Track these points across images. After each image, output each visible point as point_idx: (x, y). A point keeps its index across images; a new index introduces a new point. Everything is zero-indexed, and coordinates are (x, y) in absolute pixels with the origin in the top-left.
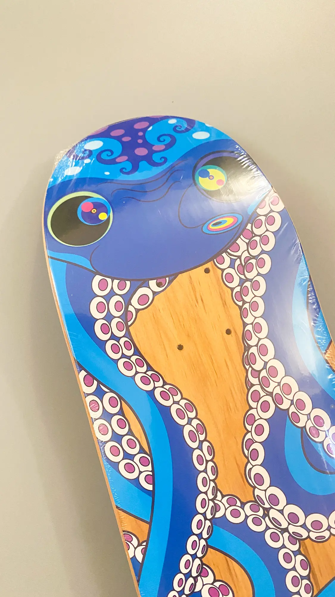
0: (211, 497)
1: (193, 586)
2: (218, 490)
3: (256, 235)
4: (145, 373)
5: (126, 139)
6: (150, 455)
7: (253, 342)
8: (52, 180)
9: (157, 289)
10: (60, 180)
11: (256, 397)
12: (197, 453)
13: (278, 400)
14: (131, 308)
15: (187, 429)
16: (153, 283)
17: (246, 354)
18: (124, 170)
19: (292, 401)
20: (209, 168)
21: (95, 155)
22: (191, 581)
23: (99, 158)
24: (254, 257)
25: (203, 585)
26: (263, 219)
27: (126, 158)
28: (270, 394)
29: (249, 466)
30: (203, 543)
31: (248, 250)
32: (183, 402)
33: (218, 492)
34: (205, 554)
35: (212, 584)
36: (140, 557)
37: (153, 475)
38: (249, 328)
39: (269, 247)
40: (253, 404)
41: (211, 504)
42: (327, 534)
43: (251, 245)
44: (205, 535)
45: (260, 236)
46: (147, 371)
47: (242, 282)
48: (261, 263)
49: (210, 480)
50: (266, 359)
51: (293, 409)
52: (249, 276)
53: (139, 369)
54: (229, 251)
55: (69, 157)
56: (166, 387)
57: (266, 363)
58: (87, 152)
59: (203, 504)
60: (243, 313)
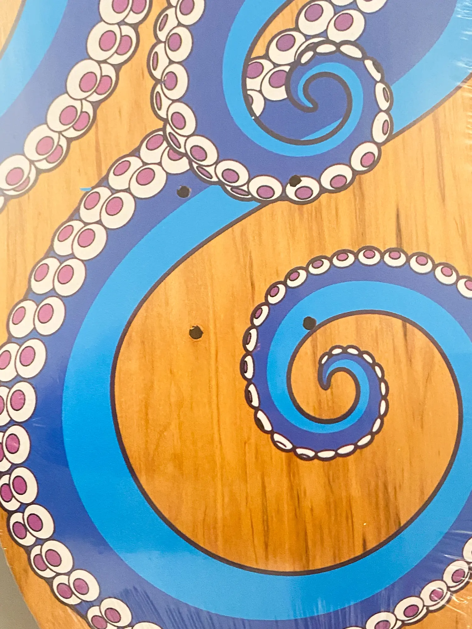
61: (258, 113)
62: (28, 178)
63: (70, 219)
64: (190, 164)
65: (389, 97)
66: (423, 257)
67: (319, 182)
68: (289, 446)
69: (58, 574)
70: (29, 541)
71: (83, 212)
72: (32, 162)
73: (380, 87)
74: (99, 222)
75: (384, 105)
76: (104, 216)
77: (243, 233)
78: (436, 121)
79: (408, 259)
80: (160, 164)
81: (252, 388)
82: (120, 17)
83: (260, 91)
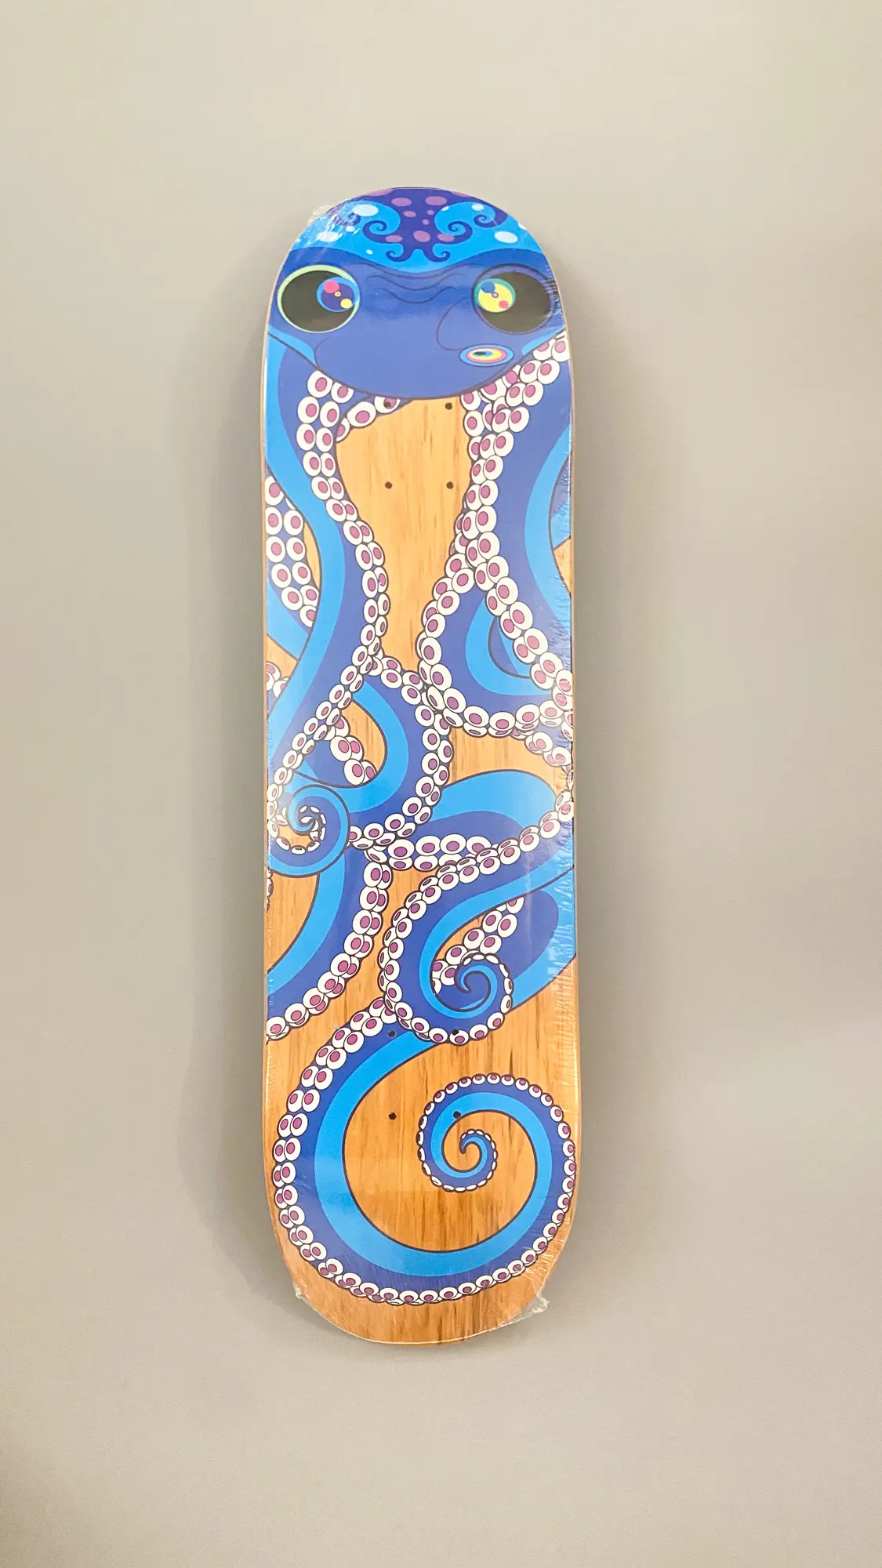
0: (371, 652)
1: (325, 734)
2: (381, 647)
3: (521, 382)
4: (340, 501)
5: (408, 214)
6: (320, 591)
7: (474, 506)
8: (299, 240)
9: (383, 410)
10: (309, 244)
11: (456, 566)
12: (371, 603)
13: (480, 577)
14: (345, 422)
15: (368, 575)
16: (379, 401)
17: (462, 515)
18: (392, 254)
19: (496, 584)
20: (496, 282)
21: (362, 224)
22: (324, 728)
23: (366, 230)
24: (510, 408)
25: (335, 736)
26: (537, 364)
27: (400, 239)
28: (474, 569)
29: (423, 636)
30: (348, 695)
31: (505, 396)
32: (372, 546)
33: (381, 651)
34: (346, 706)
35: (345, 738)
36: (277, 692)
37: (316, 612)
38: (475, 488)
39: (532, 401)
40: (450, 573)
41: (369, 660)
42: (483, 731)
43: (512, 391)
44: (352, 688)
45: (526, 384)
46: (342, 499)
47: (486, 432)
48: (516, 418)
49: (376, 636)
50: (482, 529)
51: (492, 593)
52: (497, 428)
53: (335, 495)
54: (482, 390)
55: (330, 216)
56: (358, 523)
57: (480, 534)
58: (354, 217)
59: (361, 657)
60: (474, 469)
61: (437, 991)
62: (304, 1017)
63: (327, 1044)
64: (397, 1019)
65: (512, 987)
66: (523, 1080)
67: (469, 1034)
68: (440, 1184)
69: (304, 1244)
70: (290, 1225)
71: (334, 1041)
72: (307, 1009)
73: (507, 981)
74: (343, 1048)
75: (508, 991)
76: (346, 1045)
77: (424, 1059)
78: (537, 1000)
79: (515, 1081)
80: (380, 1017)
81: (422, 1150)
82: (365, 930)
83: (440, 979)
